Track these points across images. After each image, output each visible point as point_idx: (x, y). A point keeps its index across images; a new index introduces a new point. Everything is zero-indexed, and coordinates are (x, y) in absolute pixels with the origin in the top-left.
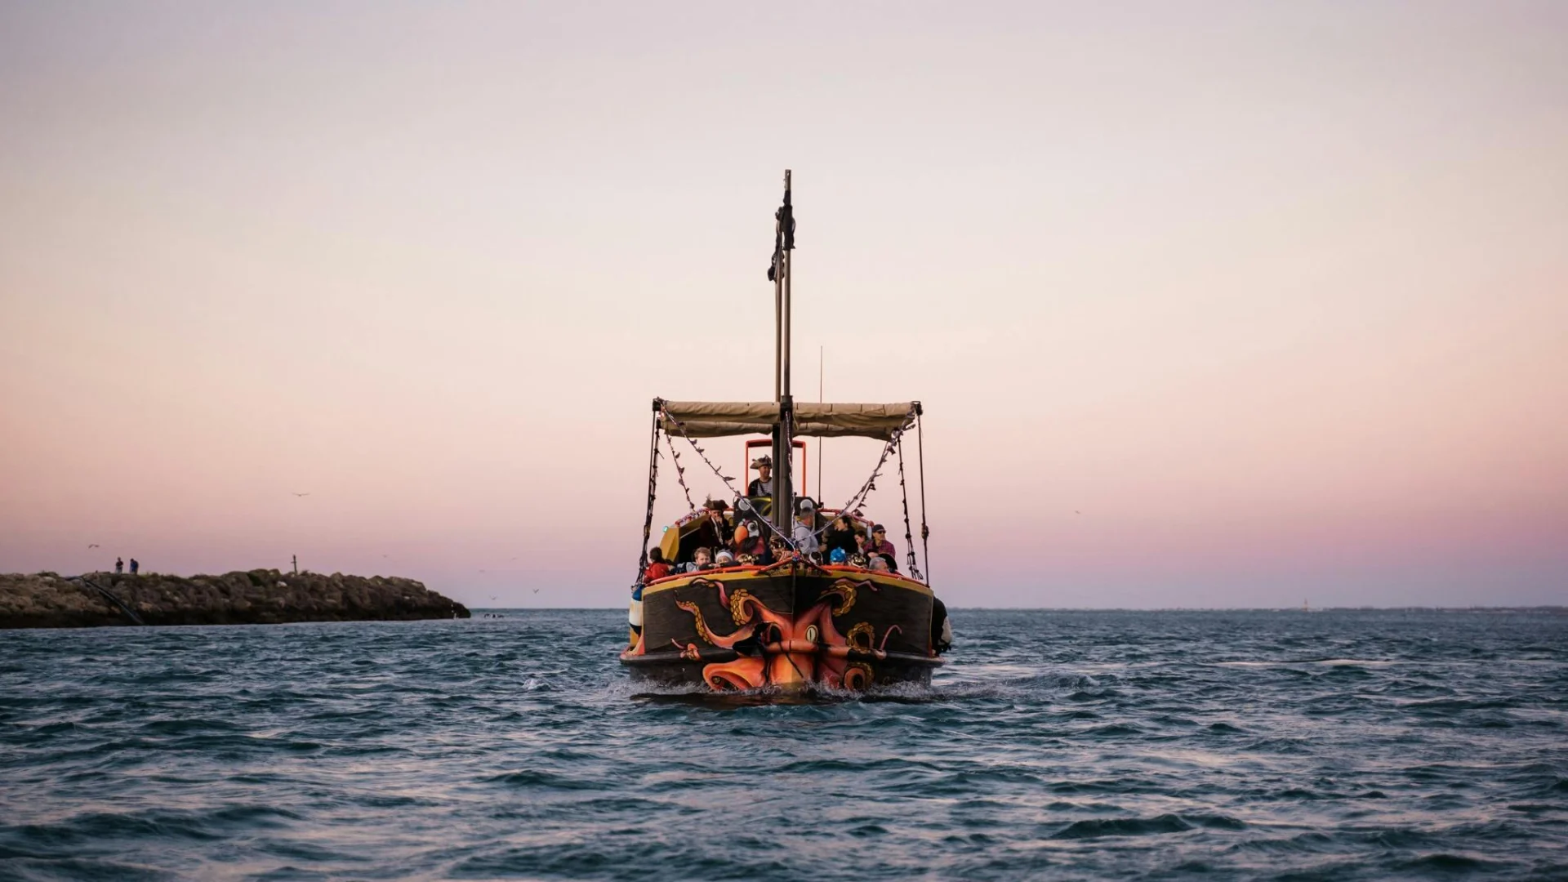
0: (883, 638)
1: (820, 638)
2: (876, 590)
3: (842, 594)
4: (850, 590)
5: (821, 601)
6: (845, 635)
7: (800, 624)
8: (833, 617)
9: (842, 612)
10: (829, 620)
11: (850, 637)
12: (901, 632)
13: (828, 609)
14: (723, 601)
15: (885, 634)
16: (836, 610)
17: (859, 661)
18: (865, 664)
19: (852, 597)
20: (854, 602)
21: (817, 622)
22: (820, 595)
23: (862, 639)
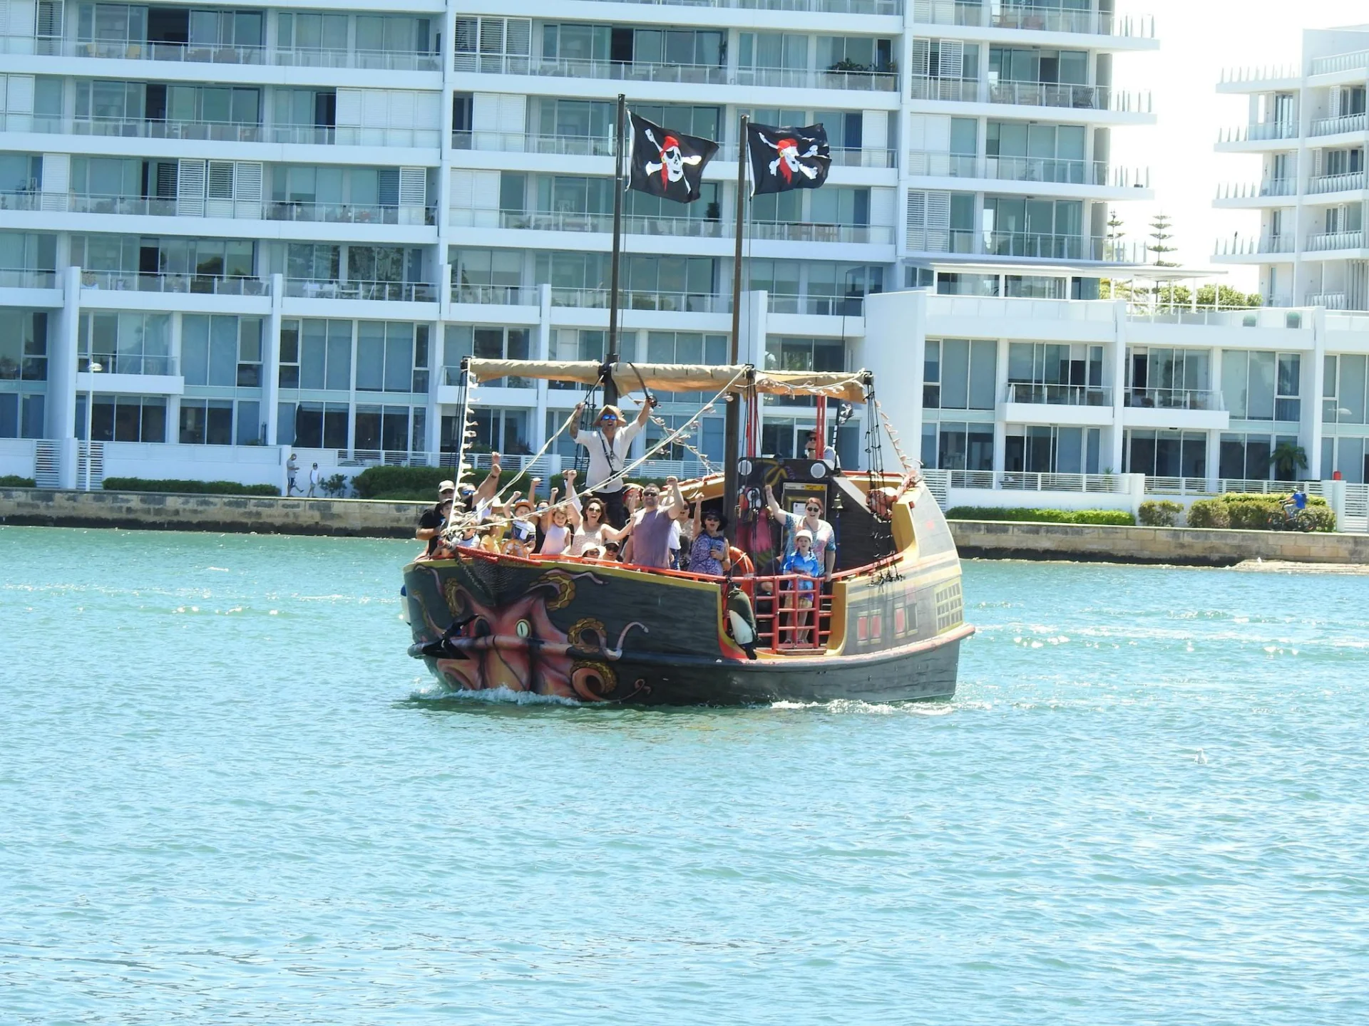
0: (619, 636)
1: (533, 632)
2: (601, 582)
3: (557, 586)
4: (567, 582)
5: (531, 593)
6: (566, 632)
7: (509, 616)
8: (548, 611)
9: (558, 606)
10: (544, 613)
11: (572, 633)
12: (646, 630)
13: (541, 602)
14: (439, 591)
15: (622, 631)
16: (551, 603)
17: (590, 661)
18: (598, 664)
19: (569, 590)
20: (573, 594)
21: (529, 617)
22: (529, 587)
23: (589, 636)
